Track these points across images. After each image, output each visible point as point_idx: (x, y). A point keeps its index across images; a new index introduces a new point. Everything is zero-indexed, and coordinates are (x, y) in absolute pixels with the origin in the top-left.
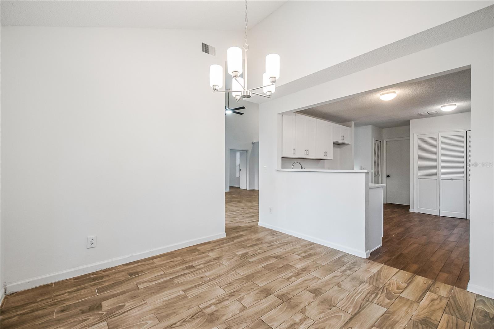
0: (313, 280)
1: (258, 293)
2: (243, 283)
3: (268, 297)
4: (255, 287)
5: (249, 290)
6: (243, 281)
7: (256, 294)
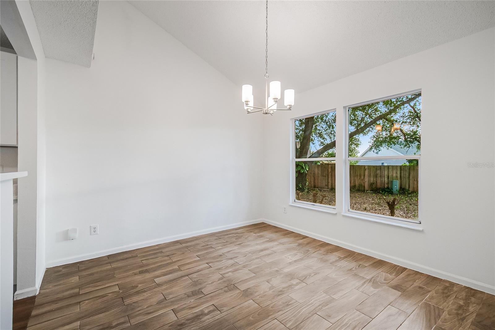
0: (184, 308)
1: (256, 292)
2: (272, 305)
3: (246, 288)
4: (258, 299)
5: (265, 295)
6: (272, 307)
7: (257, 292)
